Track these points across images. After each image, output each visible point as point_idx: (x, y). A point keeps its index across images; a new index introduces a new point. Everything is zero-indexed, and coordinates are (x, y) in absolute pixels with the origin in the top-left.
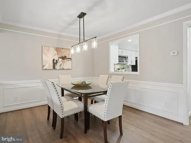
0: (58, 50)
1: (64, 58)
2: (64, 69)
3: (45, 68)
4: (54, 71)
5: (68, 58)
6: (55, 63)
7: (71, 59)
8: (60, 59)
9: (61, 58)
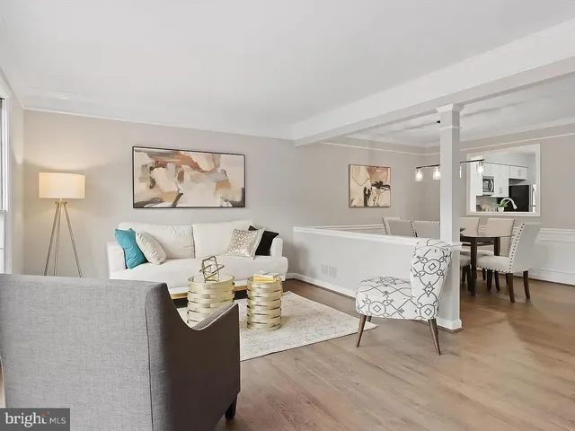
0: (371, 170)
1: (379, 185)
2: (378, 207)
3: (353, 204)
4: (366, 209)
5: (385, 186)
6: (367, 195)
7: (388, 186)
8: (374, 188)
9: (375, 185)
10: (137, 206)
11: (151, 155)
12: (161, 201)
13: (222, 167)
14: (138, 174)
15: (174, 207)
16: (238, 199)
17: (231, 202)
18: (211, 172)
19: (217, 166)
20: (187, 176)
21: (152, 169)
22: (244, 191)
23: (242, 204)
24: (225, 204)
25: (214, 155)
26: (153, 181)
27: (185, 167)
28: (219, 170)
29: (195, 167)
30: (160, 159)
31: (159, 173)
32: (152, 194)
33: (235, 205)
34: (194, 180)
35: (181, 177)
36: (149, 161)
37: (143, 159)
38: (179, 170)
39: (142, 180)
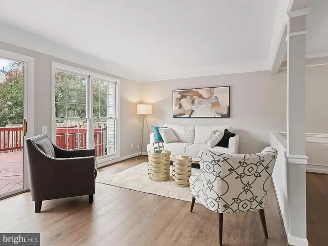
10: (175, 117)
11: (180, 93)
12: (184, 115)
13: (215, 95)
14: (174, 102)
15: (190, 117)
16: (225, 112)
17: (221, 114)
18: (209, 98)
19: (212, 94)
20: (196, 101)
21: (180, 99)
22: (229, 108)
23: (228, 116)
24: (217, 116)
25: (211, 89)
26: (181, 106)
27: (195, 97)
28: (213, 96)
29: (200, 96)
30: (184, 94)
31: (183, 101)
32: (180, 111)
33: (223, 116)
34: (200, 103)
35: (193, 102)
36: (179, 96)
37: (177, 95)
38: (192, 99)
39: (176, 105)
